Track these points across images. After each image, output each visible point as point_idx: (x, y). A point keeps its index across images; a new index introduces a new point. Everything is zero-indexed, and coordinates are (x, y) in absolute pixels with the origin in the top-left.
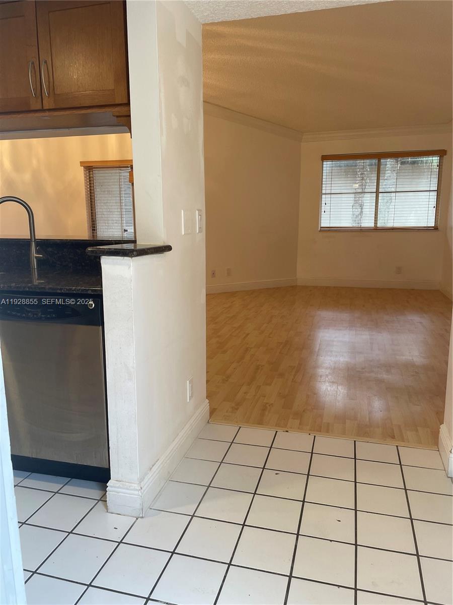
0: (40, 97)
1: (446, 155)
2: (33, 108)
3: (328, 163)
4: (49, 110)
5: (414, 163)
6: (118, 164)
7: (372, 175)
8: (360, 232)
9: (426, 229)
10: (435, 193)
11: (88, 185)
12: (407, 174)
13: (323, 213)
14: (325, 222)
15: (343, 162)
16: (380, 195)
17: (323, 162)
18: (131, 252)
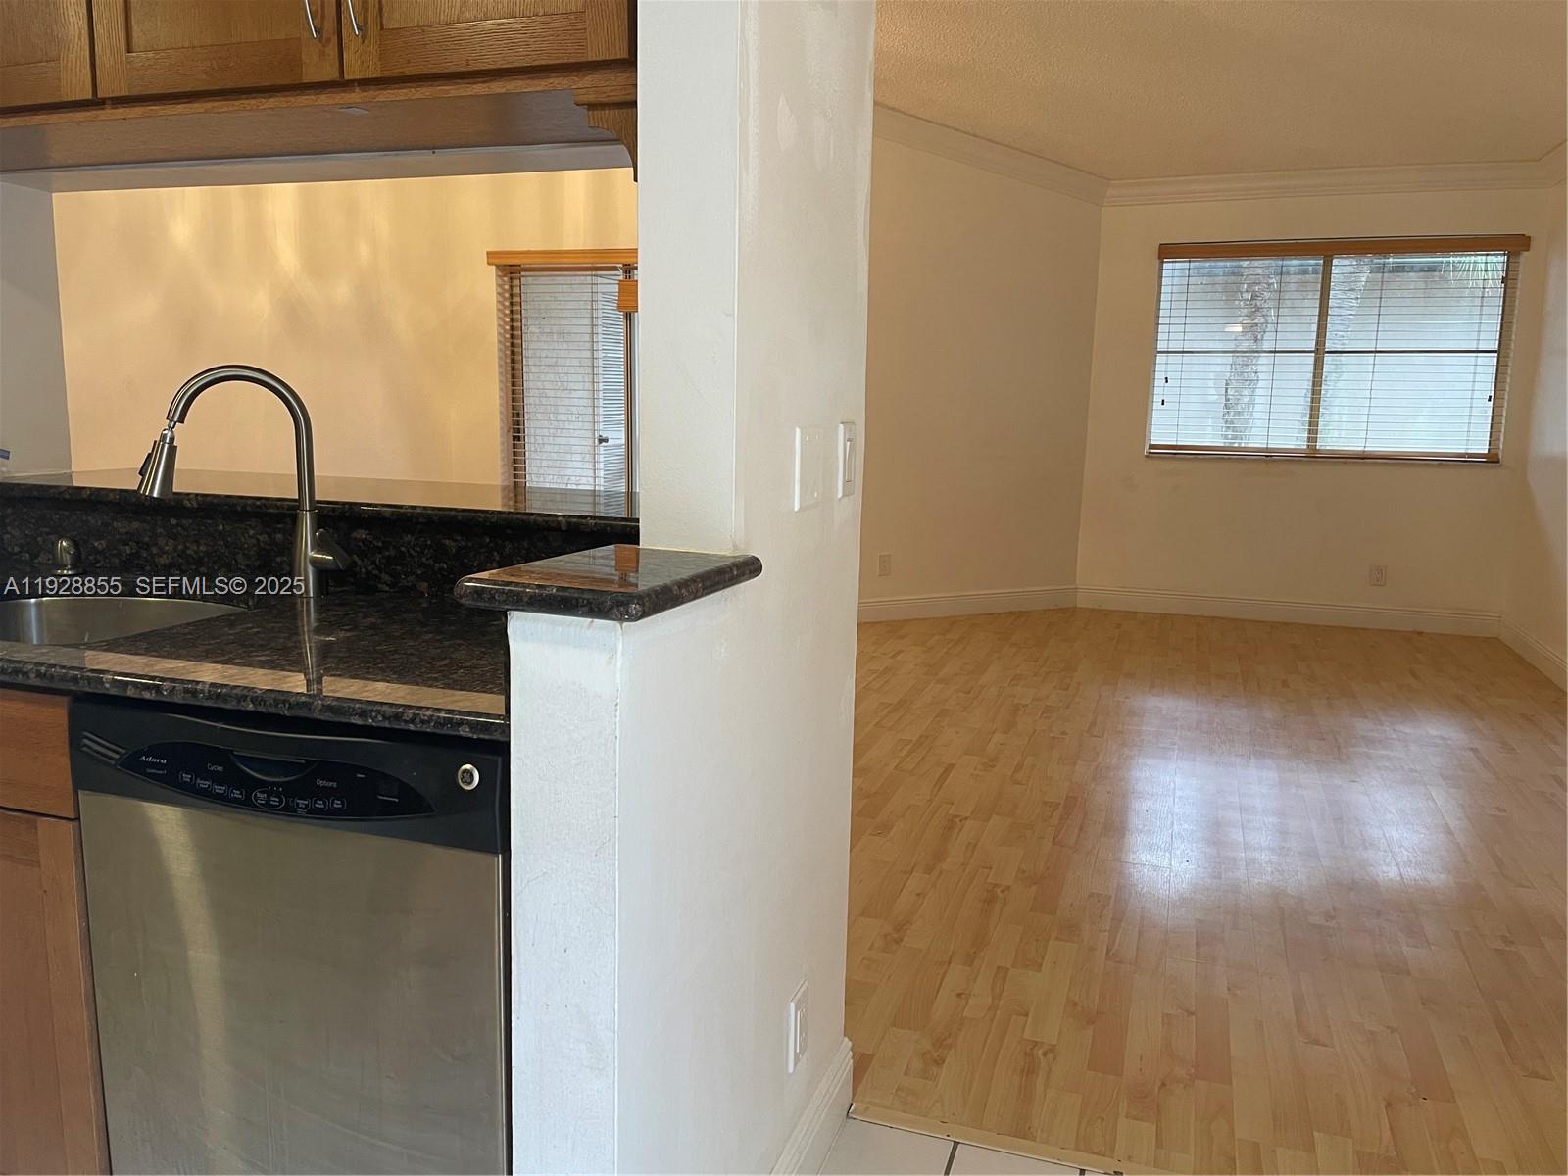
0: (335, 39)
1: (1528, 250)
2: (310, 75)
3: (1178, 265)
4: (365, 83)
5: (1432, 269)
6: (587, 262)
7: (1307, 303)
8: (1266, 461)
9: (1465, 461)
10: (1493, 359)
11: (505, 315)
12: (1409, 302)
13: (1157, 405)
14: (1164, 430)
15: (1221, 264)
16: (1328, 358)
17: (1163, 262)
18: (620, 604)
